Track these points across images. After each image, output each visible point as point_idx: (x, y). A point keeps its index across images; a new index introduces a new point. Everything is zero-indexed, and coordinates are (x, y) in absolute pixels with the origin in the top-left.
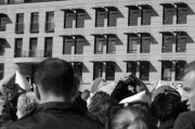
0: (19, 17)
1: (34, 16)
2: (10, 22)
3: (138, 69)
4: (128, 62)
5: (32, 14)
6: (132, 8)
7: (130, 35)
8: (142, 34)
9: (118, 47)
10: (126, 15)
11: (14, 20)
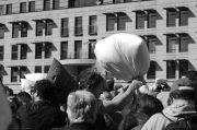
0: (64, 21)
1: (78, 20)
2: (55, 26)
3: (177, 67)
4: (168, 61)
5: (76, 19)
6: (170, 10)
7: (169, 36)
8: (180, 34)
9: (158, 47)
10: (165, 17)
11: (59, 25)
